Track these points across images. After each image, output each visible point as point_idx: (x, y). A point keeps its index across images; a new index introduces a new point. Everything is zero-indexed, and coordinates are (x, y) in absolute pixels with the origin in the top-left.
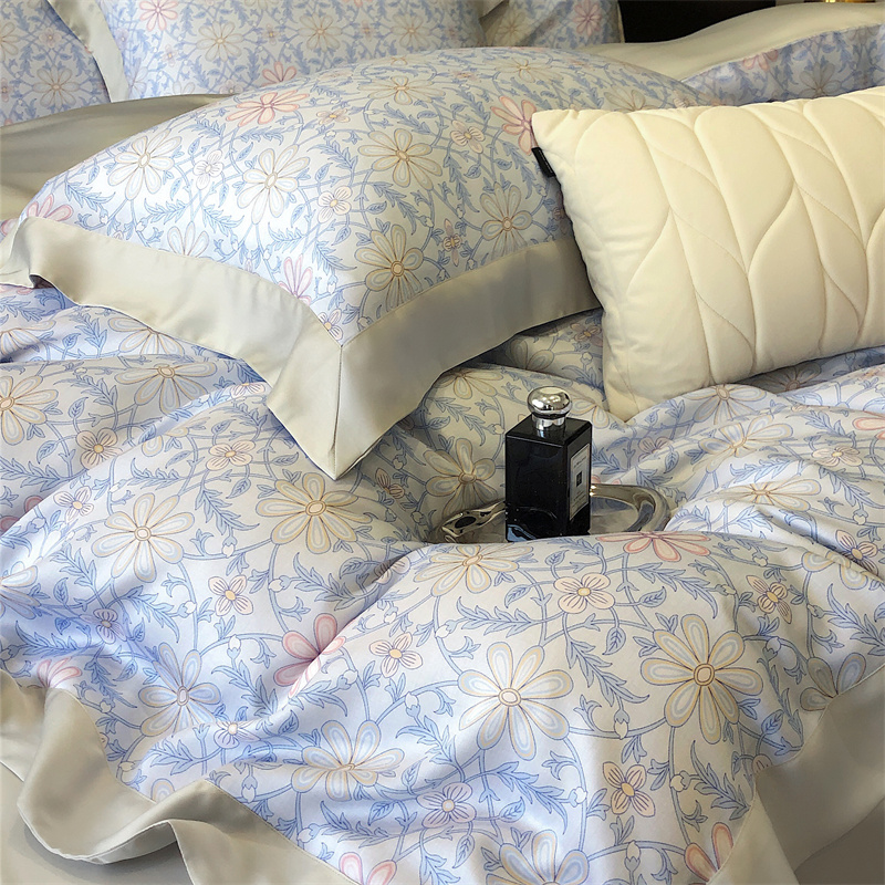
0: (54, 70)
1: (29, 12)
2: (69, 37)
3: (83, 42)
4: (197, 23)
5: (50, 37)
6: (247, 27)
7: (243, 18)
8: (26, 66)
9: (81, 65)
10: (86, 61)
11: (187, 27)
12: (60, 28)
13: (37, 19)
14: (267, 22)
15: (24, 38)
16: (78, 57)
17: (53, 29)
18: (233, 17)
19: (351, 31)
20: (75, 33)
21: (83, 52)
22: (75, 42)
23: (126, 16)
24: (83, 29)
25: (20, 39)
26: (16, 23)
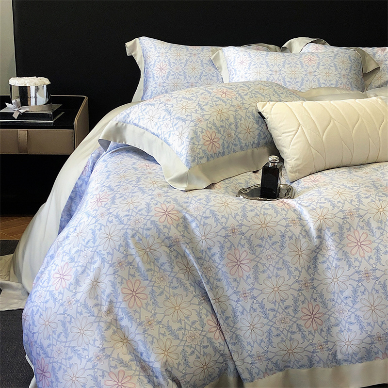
0: (209, 80)
1: (205, 61)
2: (216, 70)
3: (220, 72)
4: (252, 67)
5: (210, 70)
6: (268, 69)
7: (268, 66)
8: (200, 78)
9: (218, 79)
10: (220, 78)
11: (249, 68)
12: (213, 67)
13: (207, 64)
14: (276, 68)
15: (202, 69)
16: (218, 76)
17: (212, 67)
18: (265, 66)
19: (305, 73)
20: (218, 69)
21: (219, 75)
22: (218, 72)
23: (232, 64)
24: (221, 68)
25: (200, 69)
26: (200, 65)
